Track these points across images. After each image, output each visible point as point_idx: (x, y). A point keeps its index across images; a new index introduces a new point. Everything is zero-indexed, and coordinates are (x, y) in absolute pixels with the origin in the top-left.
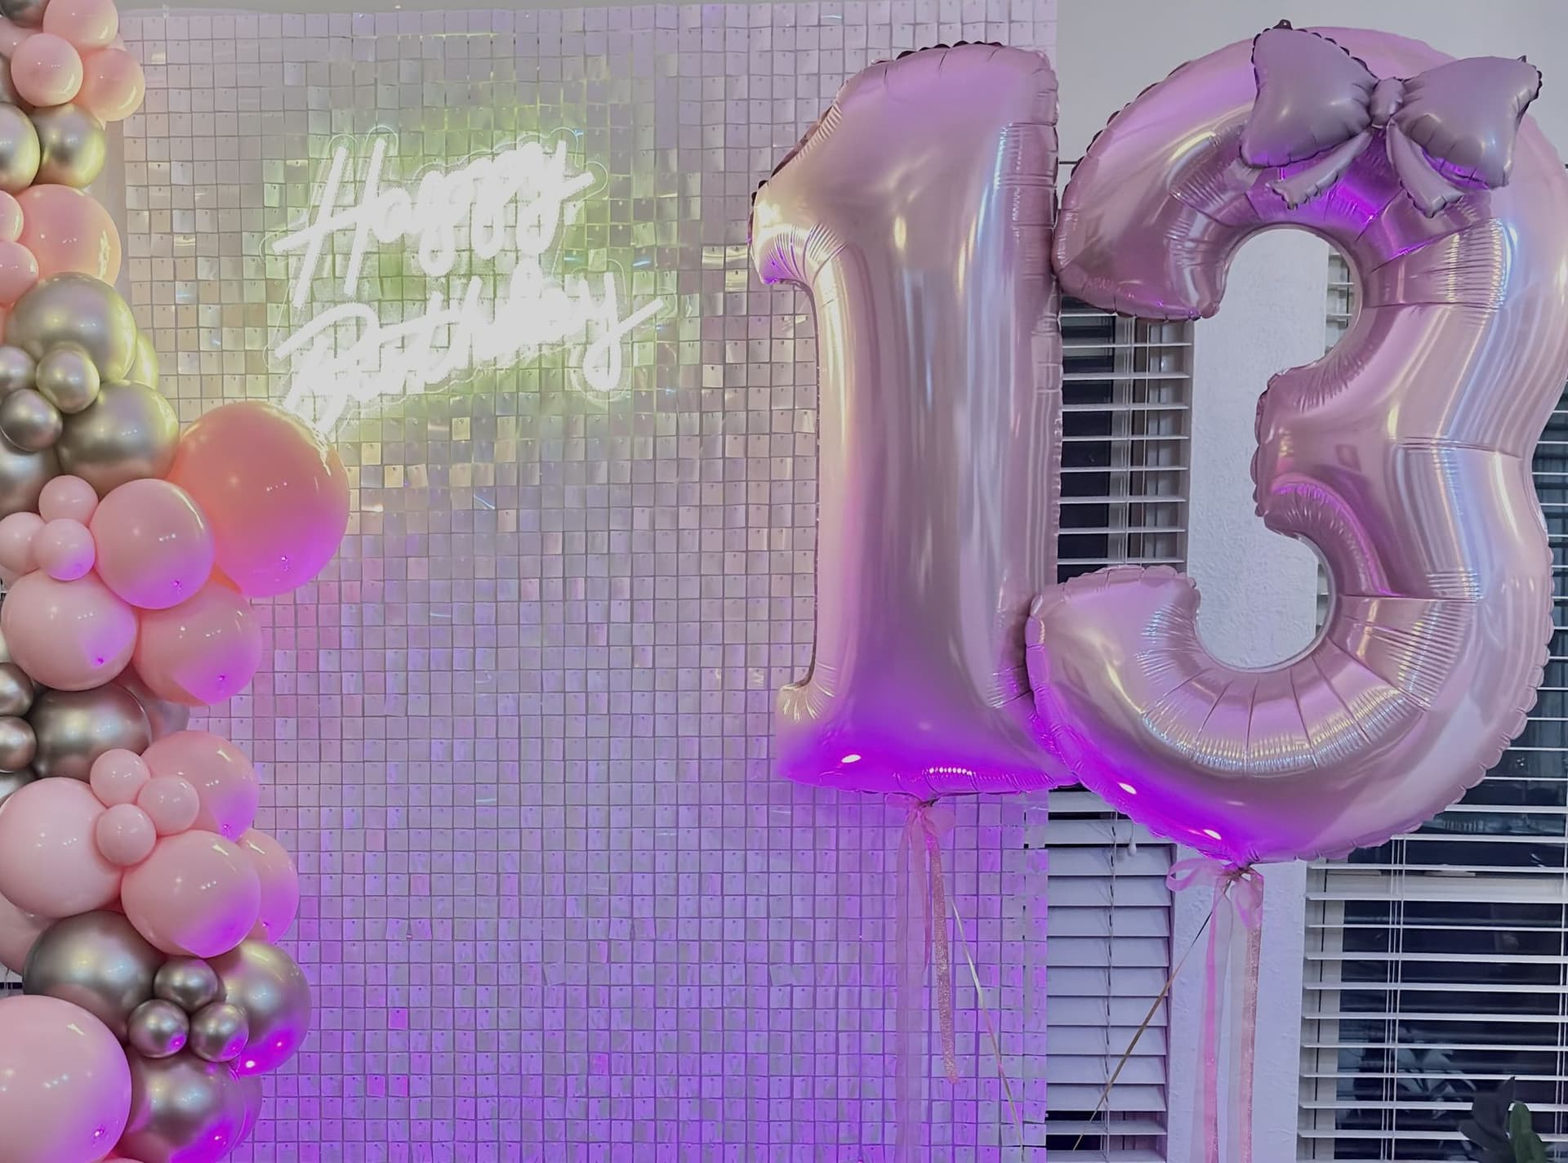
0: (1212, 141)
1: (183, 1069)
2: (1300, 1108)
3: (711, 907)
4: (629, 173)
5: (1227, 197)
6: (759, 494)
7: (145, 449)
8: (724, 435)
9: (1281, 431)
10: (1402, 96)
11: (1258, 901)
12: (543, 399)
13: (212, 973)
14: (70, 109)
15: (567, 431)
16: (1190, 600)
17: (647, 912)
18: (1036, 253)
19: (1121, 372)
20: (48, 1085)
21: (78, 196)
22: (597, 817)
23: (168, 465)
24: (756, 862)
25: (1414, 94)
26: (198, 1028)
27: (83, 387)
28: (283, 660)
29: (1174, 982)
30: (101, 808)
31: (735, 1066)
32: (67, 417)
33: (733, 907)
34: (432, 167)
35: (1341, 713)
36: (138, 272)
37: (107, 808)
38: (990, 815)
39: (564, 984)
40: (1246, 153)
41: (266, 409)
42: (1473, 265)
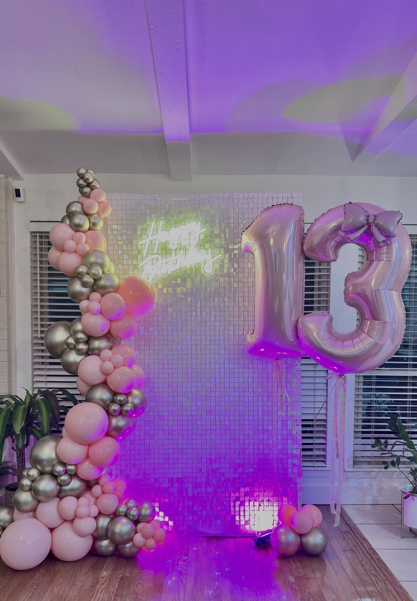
0: (335, 226)
1: (120, 417)
2: (354, 418)
3: (232, 380)
4: (213, 228)
5: (339, 237)
6: (241, 295)
7: (112, 286)
8: (234, 282)
9: (350, 285)
10: (374, 218)
11: (345, 382)
12: (196, 275)
13: (126, 396)
14: (96, 215)
15: (201, 280)
16: (331, 319)
17: (218, 381)
18: (300, 247)
19: (316, 272)
20: (90, 422)
21: (97, 233)
22: (208, 361)
23: (117, 290)
24: (241, 370)
25: (376, 218)
26: (123, 408)
27: (98, 274)
28: (142, 329)
29: (328, 398)
30: (102, 362)
31: (237, 413)
32: (95, 280)
33: (236, 380)
34: (172, 227)
35: (362, 344)
36: (110, 248)
37: (104, 362)
38: (289, 361)
39: (201, 396)
40: (342, 228)
41: (138, 278)
42: (389, 253)
